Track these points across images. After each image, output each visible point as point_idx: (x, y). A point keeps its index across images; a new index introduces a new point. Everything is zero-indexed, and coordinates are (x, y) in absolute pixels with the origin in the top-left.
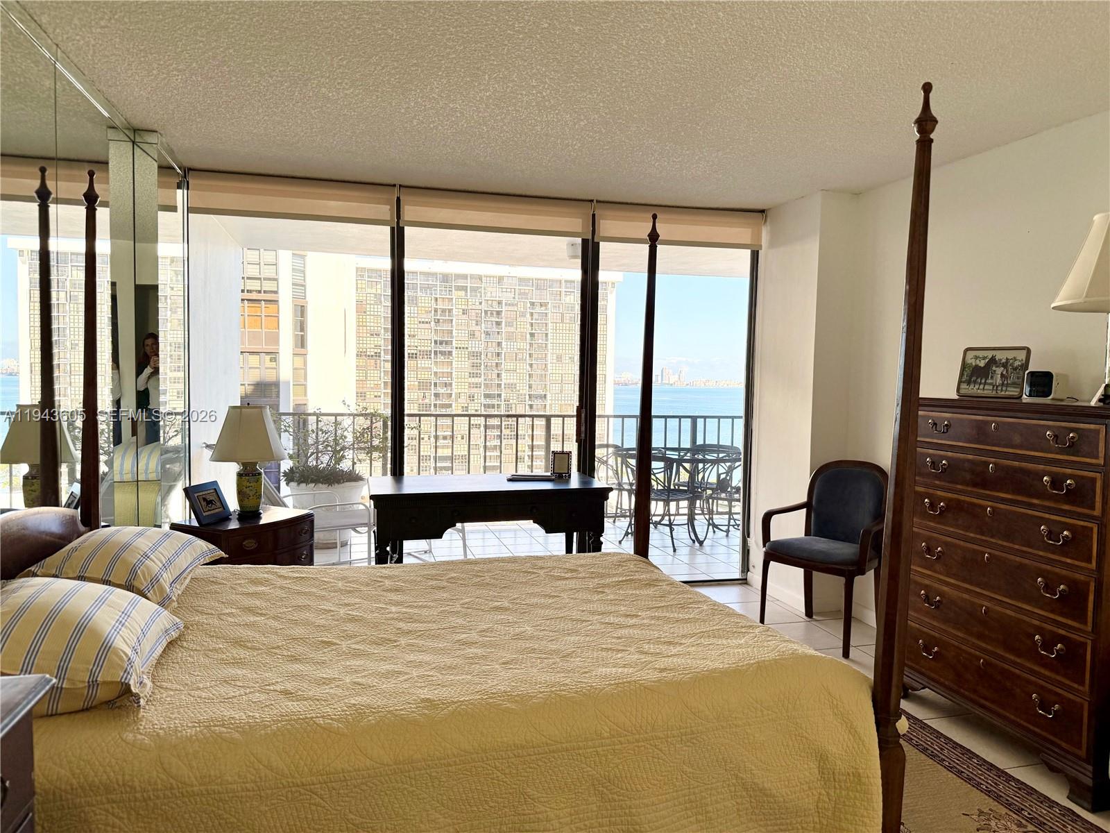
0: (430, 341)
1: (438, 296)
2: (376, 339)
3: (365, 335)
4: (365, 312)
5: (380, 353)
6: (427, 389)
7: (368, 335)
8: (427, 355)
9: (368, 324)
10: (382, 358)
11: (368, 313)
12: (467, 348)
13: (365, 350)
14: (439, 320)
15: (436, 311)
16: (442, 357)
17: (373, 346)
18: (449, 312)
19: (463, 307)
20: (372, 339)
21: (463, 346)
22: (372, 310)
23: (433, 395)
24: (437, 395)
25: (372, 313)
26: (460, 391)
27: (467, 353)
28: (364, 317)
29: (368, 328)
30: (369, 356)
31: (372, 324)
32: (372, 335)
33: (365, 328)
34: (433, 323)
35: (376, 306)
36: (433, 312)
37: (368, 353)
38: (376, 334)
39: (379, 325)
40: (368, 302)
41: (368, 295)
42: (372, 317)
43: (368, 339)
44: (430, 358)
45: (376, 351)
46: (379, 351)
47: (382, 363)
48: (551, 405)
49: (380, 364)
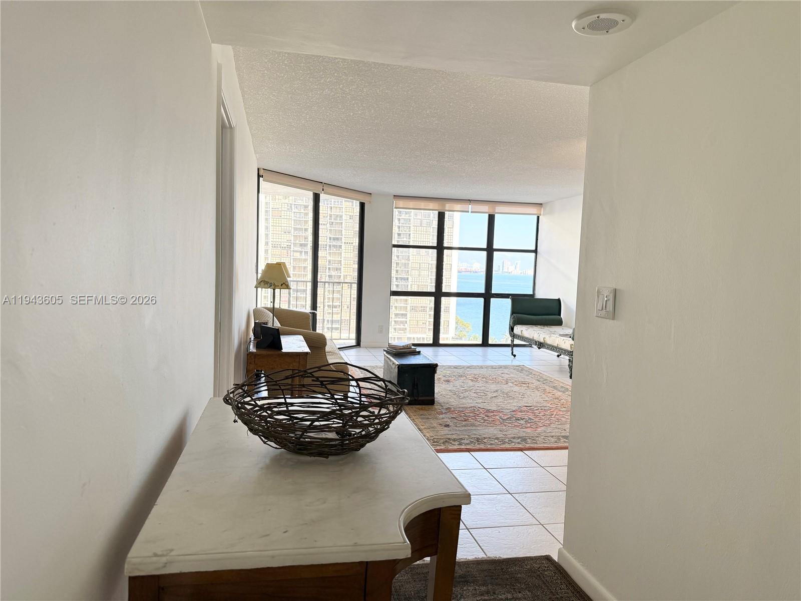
0: (326, 238)
1: (333, 206)
2: (288, 236)
3: (280, 233)
4: (281, 216)
5: (290, 246)
6: (323, 272)
7: (283, 233)
8: (323, 247)
9: (283, 225)
10: (292, 250)
11: (283, 217)
12: (352, 243)
13: (280, 243)
14: (333, 223)
15: (331, 216)
16: (335, 250)
17: (285, 241)
18: (340, 217)
19: (350, 214)
20: (285, 236)
21: (349, 241)
22: (285, 215)
23: (327, 276)
24: (330, 276)
25: (286, 217)
26: (346, 274)
27: (352, 247)
28: (280, 220)
29: (283, 228)
30: (283, 247)
31: (285, 225)
32: (285, 232)
33: (280, 228)
34: (328, 225)
35: (288, 212)
36: (329, 217)
37: (282, 246)
38: (288, 232)
39: (290, 226)
40: (283, 209)
41: (283, 204)
42: (285, 220)
43: (283, 235)
44: (326, 250)
45: (288, 244)
46: (290, 244)
47: (292, 252)
48: (411, 285)
49: (290, 253)
